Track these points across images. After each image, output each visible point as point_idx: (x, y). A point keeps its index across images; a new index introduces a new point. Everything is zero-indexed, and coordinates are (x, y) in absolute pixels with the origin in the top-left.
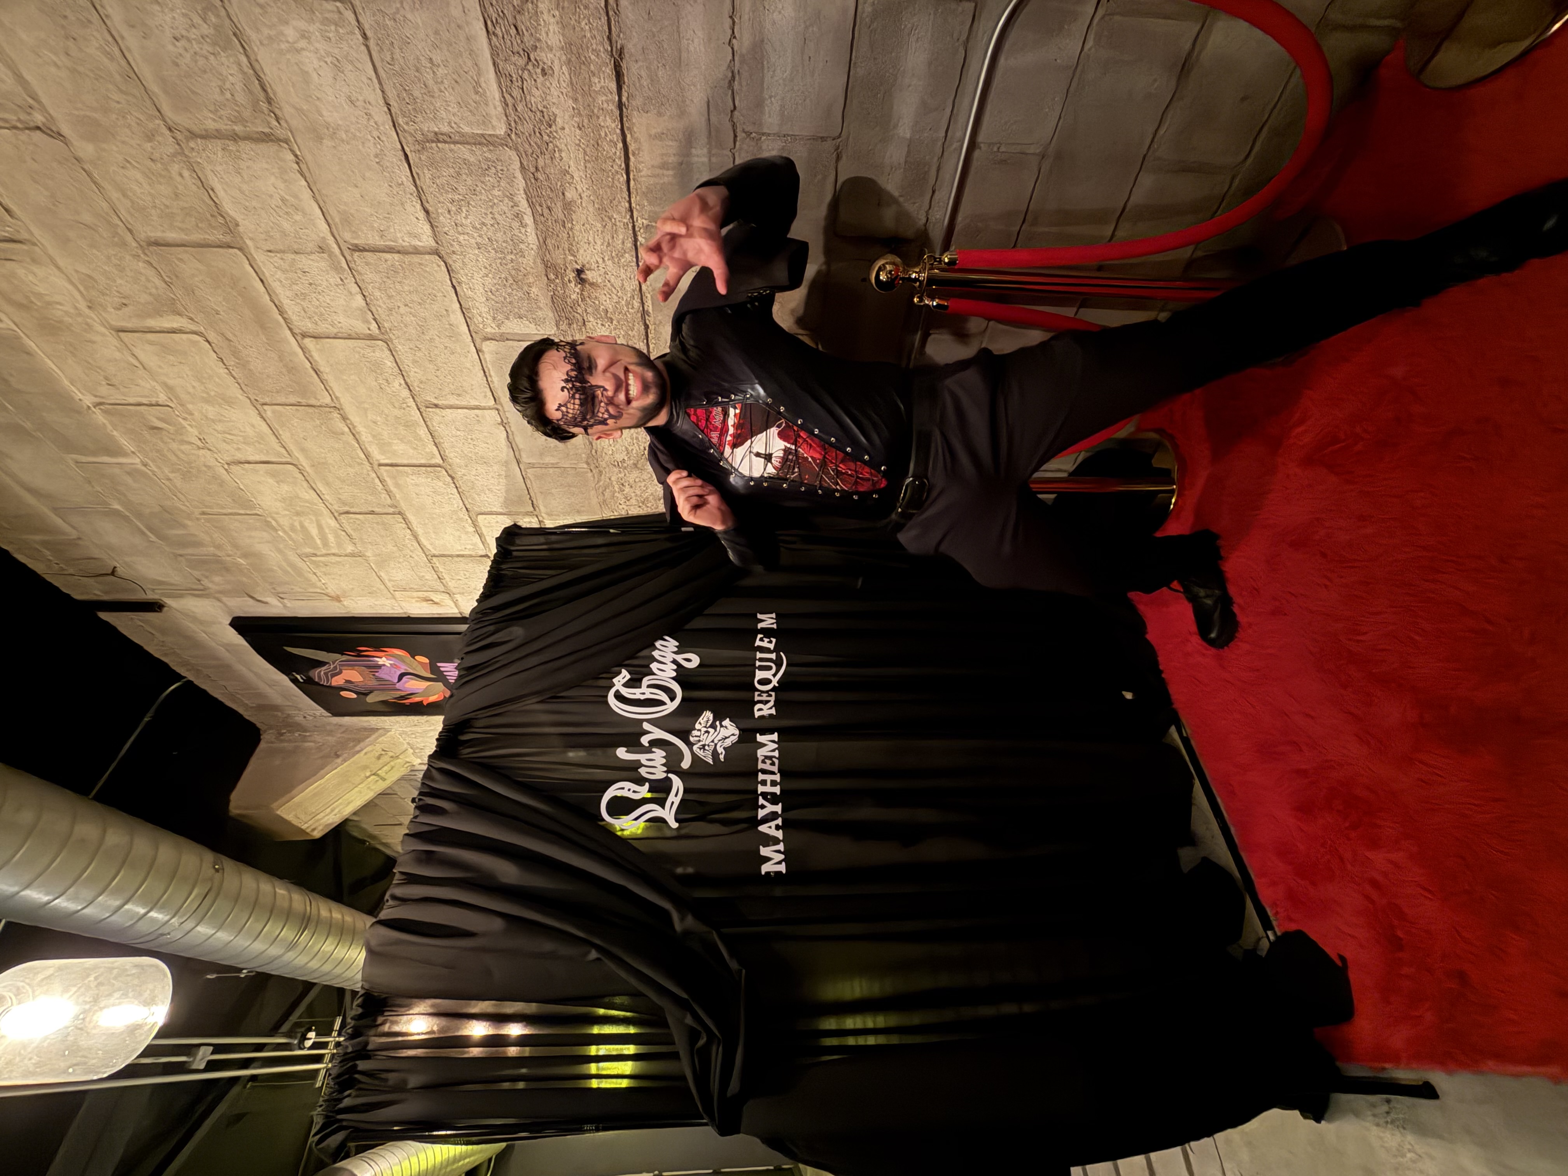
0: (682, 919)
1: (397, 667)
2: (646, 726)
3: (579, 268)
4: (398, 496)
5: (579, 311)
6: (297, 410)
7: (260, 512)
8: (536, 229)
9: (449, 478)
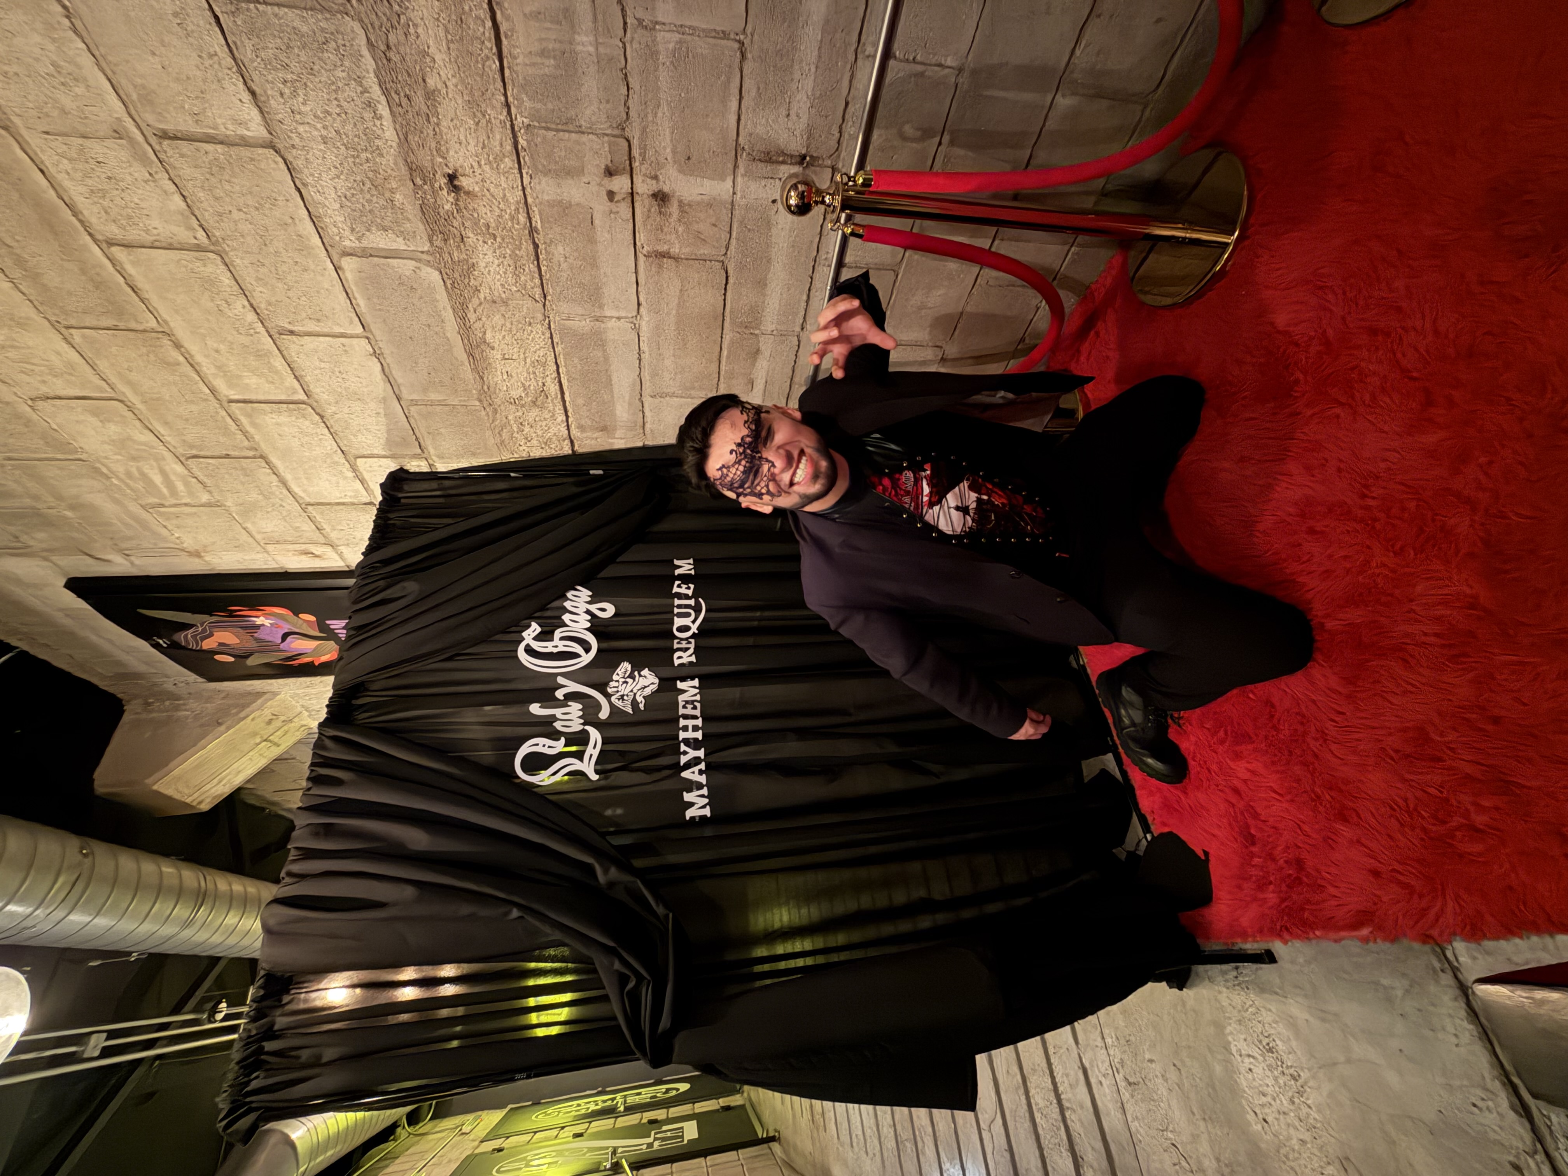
0: (606, 871)
1: (279, 627)
2: (561, 680)
3: (451, 172)
4: (257, 437)
5: (455, 225)
6: (113, 335)
7: (84, 456)
8: (394, 122)
9: (317, 418)
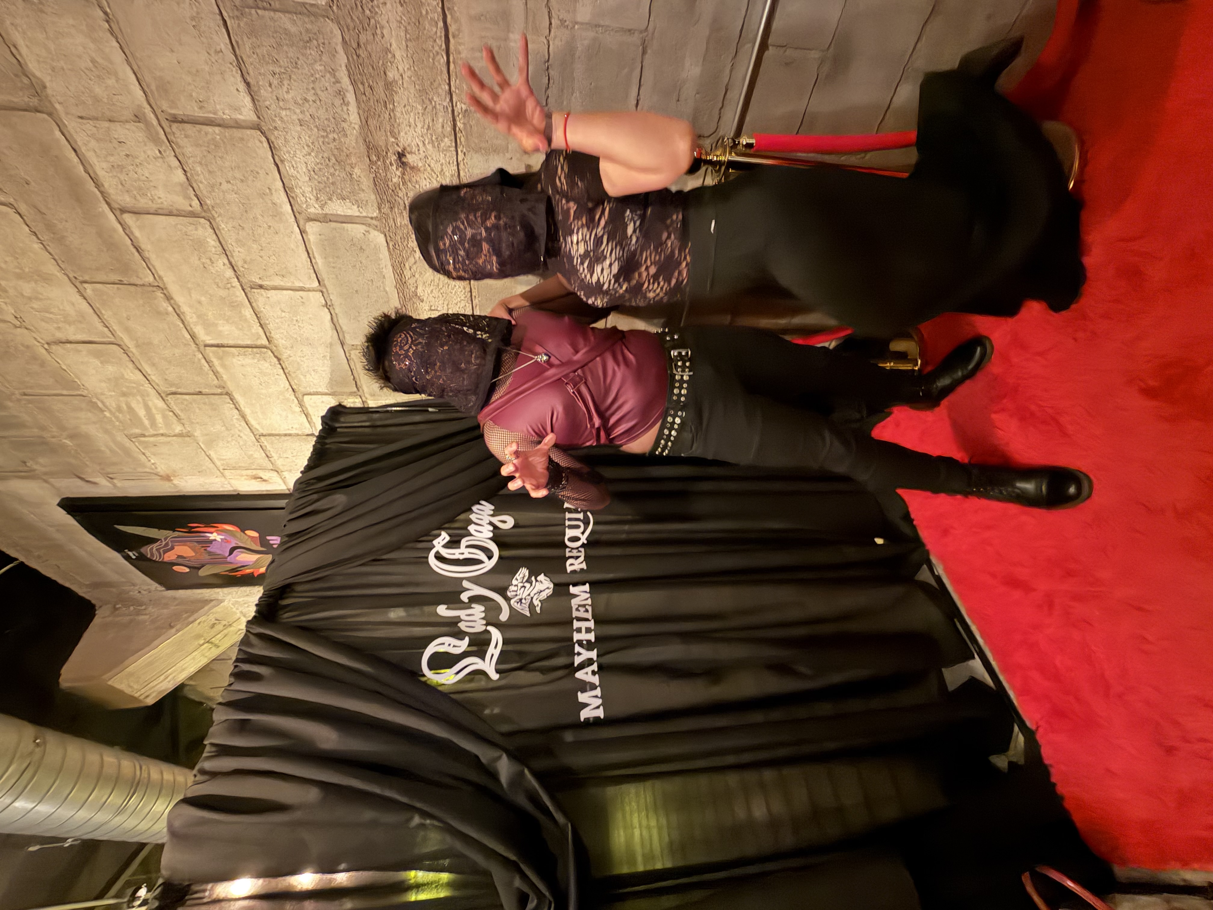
1: (228, 542)
2: (466, 584)
3: (400, 150)
4: (225, 377)
5: (400, 195)
6: (118, 288)
7: (85, 393)
8: (359, 108)
9: (275, 360)
